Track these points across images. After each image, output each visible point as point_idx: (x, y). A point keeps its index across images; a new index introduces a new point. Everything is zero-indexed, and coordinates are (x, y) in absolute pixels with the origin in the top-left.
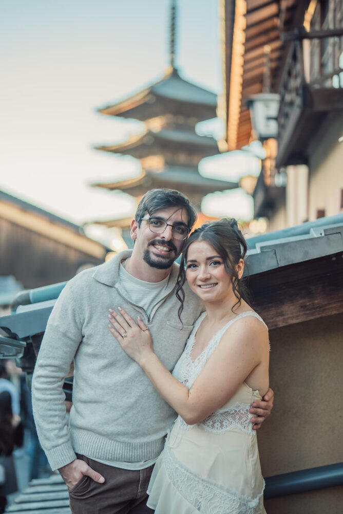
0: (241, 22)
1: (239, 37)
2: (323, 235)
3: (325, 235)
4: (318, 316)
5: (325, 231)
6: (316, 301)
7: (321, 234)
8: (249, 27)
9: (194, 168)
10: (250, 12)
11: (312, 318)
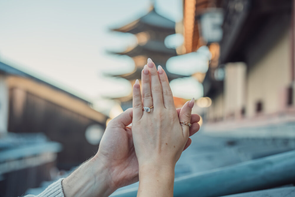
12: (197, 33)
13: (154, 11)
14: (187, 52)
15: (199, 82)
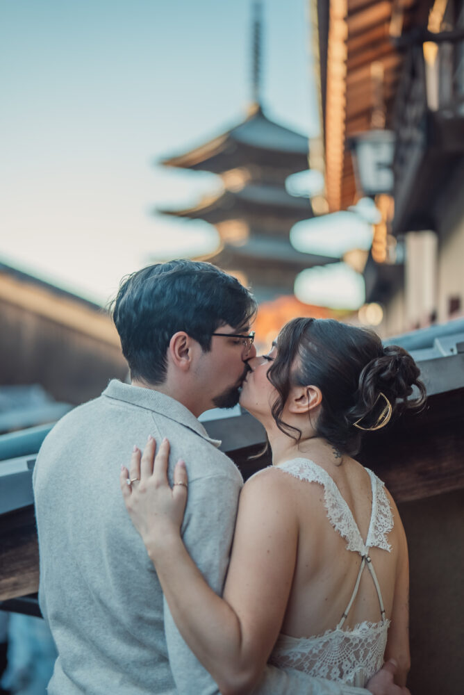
0: (339, 29)
1: (338, 51)
2: (455, 352)
3: (459, 353)
4: (448, 489)
5: (458, 345)
6: (445, 464)
7: (452, 350)
8: (351, 37)
9: (285, 237)
10: (352, 12)
11: (438, 492)
12: (349, 171)
13: (259, 115)
14: (331, 211)
15: (356, 270)
